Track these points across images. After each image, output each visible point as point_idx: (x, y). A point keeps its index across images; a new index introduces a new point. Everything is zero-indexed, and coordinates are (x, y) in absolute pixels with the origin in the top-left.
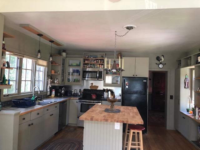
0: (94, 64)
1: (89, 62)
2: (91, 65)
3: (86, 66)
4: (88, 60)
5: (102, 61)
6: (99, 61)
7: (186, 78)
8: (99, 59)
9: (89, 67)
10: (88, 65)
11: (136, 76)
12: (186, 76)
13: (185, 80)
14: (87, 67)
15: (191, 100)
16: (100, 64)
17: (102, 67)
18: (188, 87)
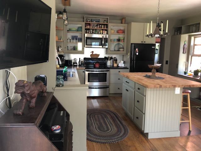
0: (96, 30)
1: (91, 27)
2: (94, 30)
3: (88, 31)
4: (90, 24)
5: (105, 26)
6: (103, 26)
7: (185, 44)
8: (102, 24)
9: (91, 32)
10: (90, 30)
11: (145, 42)
12: (185, 42)
13: (184, 46)
14: (90, 32)
15: (187, 64)
16: (102, 30)
17: (106, 33)
18: (186, 53)
